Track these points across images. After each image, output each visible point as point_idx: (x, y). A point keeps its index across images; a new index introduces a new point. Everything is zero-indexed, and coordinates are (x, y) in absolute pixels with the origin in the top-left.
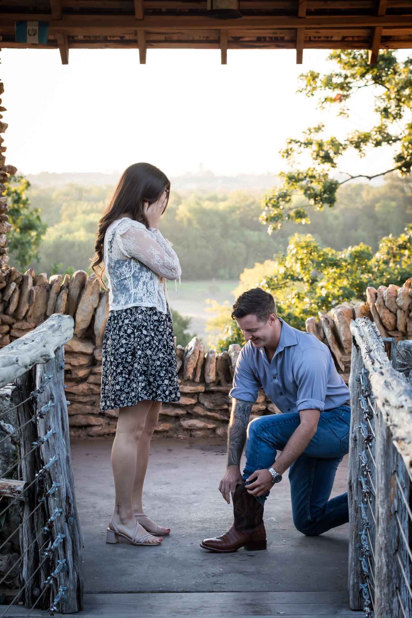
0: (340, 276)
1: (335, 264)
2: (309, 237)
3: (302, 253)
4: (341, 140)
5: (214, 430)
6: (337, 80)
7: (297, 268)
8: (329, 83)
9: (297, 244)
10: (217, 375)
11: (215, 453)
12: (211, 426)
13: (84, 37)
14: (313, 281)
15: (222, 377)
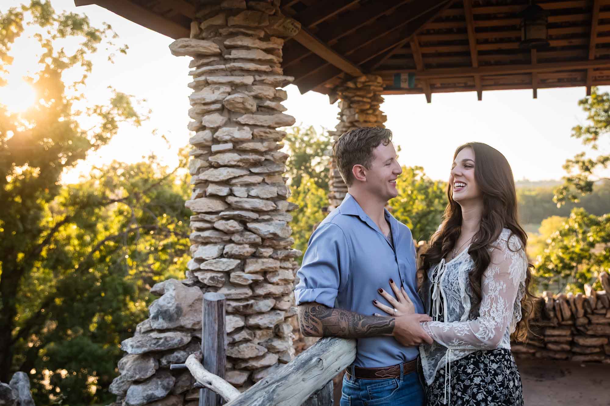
0: (601, 231)
1: (598, 224)
2: (582, 210)
3: (579, 219)
4: (594, 160)
5: (534, 354)
6: (593, 130)
7: (576, 226)
8: (588, 131)
9: (576, 214)
10: (535, 314)
11: (535, 379)
12: (532, 351)
13: (441, 84)
14: (584, 233)
15: (539, 315)
